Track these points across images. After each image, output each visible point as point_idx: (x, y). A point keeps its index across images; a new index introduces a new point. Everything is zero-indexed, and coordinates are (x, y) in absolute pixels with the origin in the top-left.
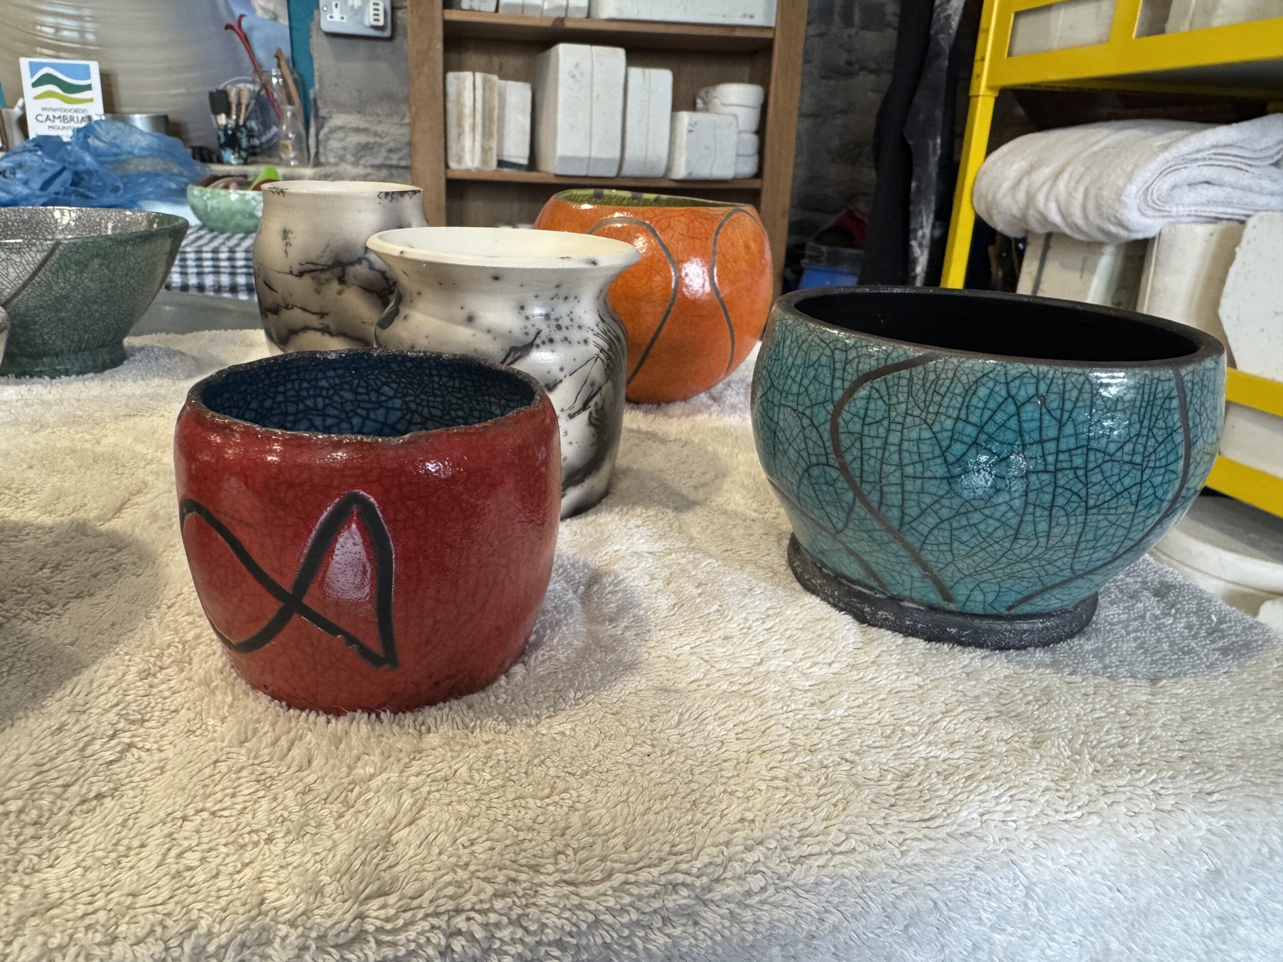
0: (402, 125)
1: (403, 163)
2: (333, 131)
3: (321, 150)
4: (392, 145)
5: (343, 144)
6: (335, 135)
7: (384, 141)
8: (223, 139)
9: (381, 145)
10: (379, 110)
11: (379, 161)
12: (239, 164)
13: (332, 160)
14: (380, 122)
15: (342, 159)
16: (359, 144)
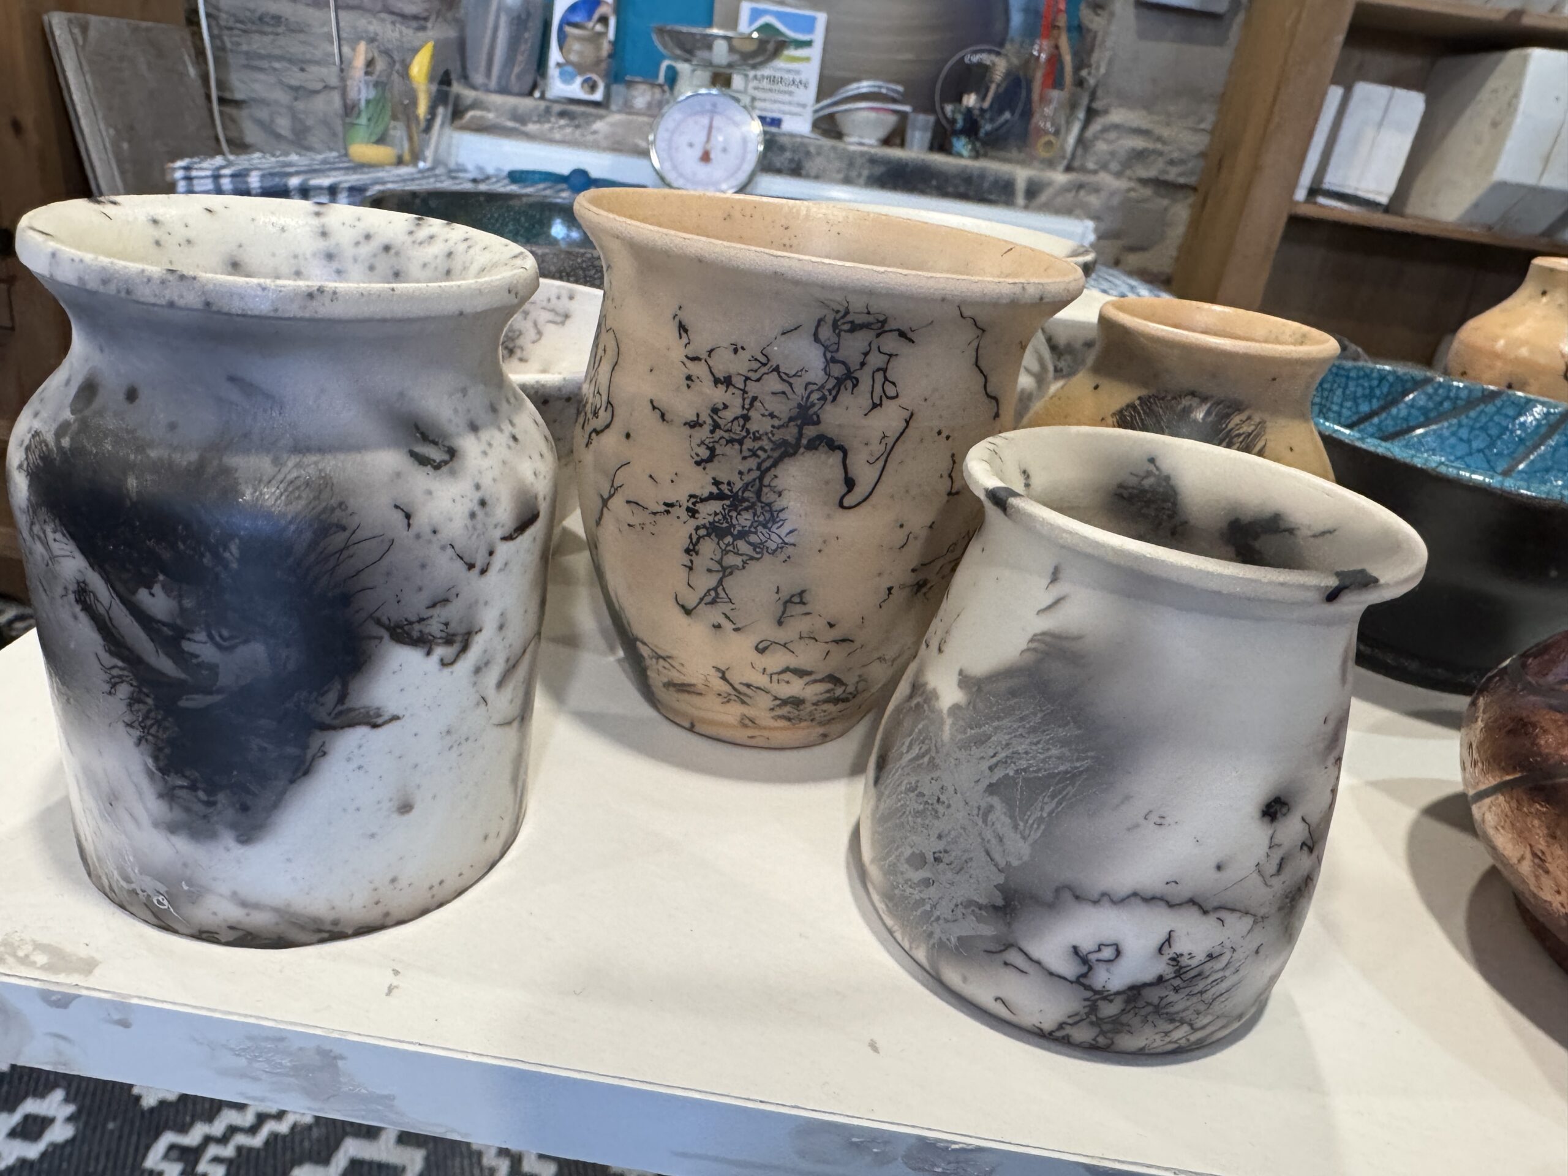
0: (1196, 130)
1: (1182, 180)
2: (1105, 129)
3: (1080, 152)
4: (1176, 155)
5: (1111, 147)
6: (1105, 135)
7: (1166, 149)
8: (960, 124)
9: (1161, 154)
10: (1172, 109)
11: (1152, 173)
12: (970, 157)
13: (1091, 165)
14: (1168, 124)
15: (1104, 167)
16: (1133, 150)
